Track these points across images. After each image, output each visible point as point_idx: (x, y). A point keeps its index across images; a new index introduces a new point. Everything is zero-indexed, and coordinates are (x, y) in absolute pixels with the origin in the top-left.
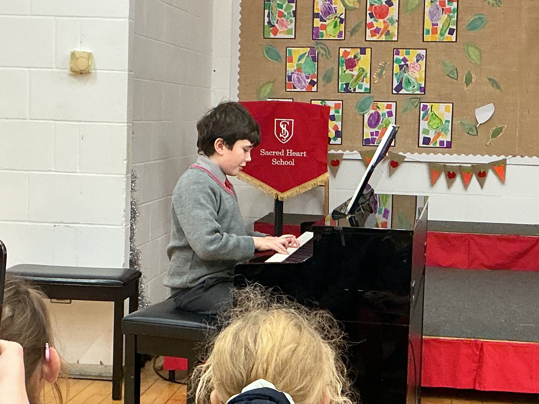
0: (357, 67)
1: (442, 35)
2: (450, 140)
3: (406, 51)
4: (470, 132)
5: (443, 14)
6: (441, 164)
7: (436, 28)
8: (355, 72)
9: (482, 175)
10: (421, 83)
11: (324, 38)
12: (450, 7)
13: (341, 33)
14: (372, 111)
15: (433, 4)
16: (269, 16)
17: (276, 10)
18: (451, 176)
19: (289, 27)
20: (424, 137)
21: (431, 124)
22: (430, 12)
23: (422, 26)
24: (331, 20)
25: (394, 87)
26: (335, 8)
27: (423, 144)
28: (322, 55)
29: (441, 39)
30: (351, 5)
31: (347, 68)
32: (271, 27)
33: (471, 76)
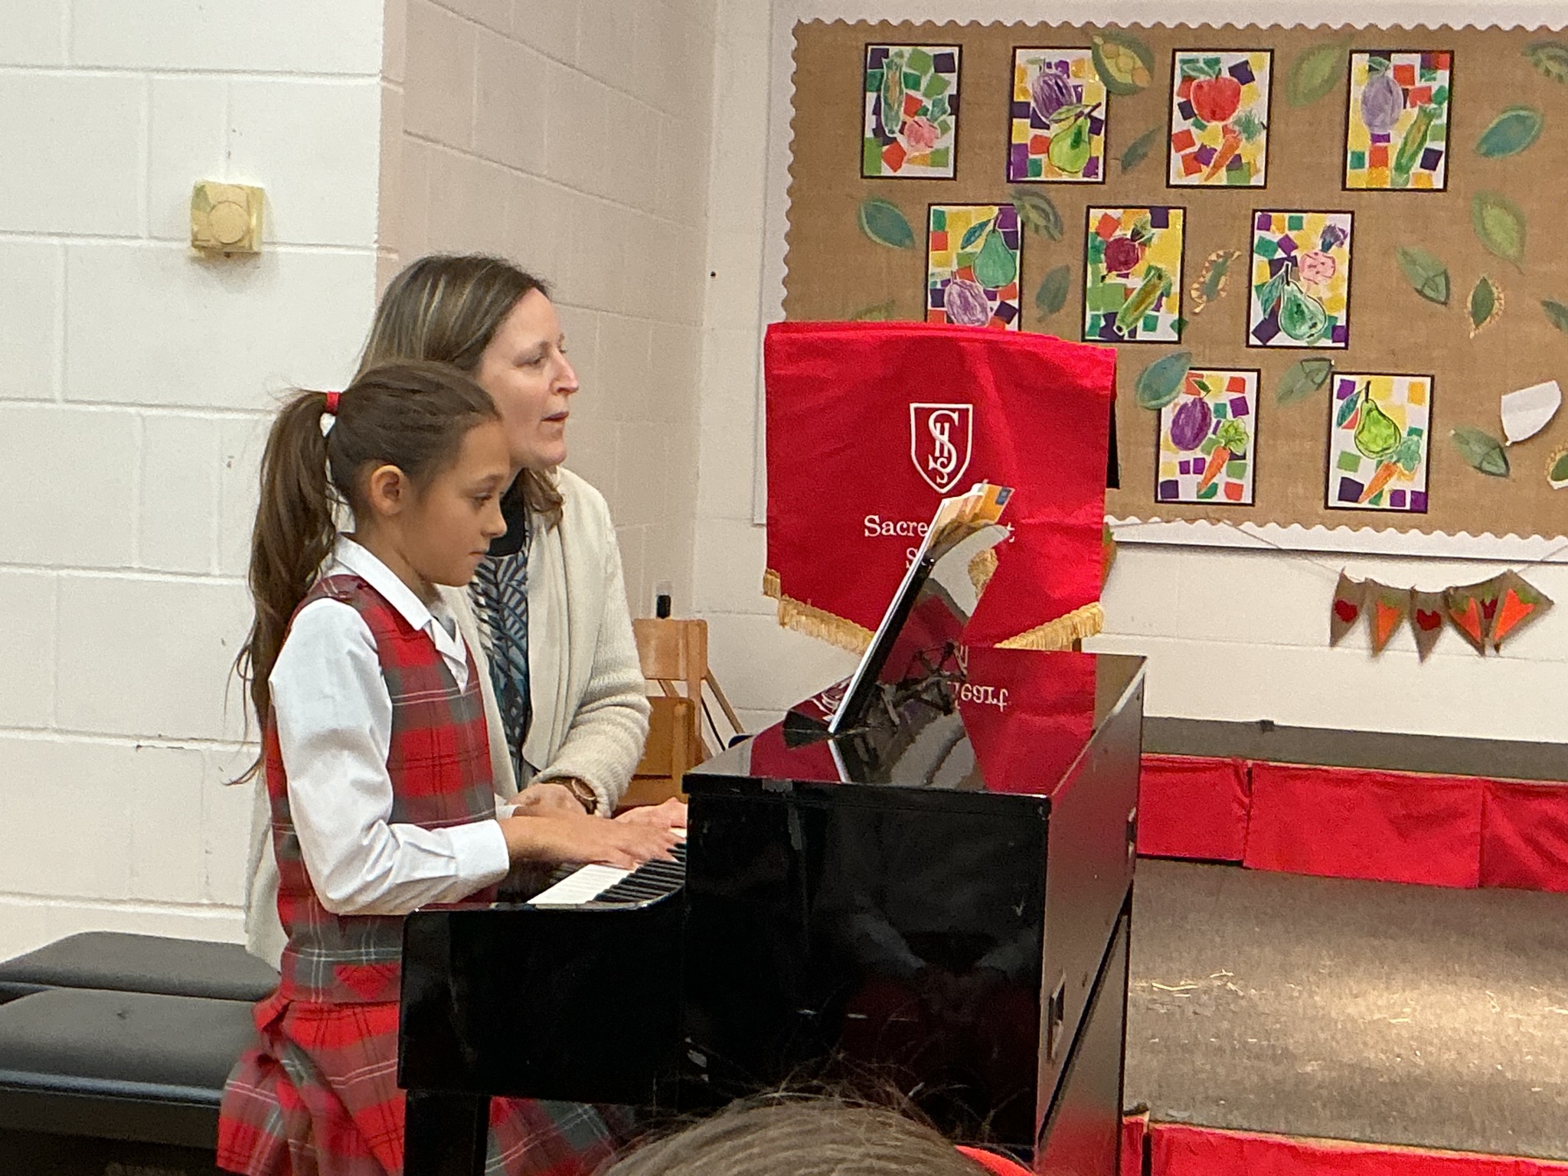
0: (1141, 267)
1: (1400, 168)
2: (1423, 490)
3: (1290, 218)
4: (1486, 466)
5: (1405, 107)
7: (1386, 148)
8: (1136, 282)
10: (1335, 314)
11: (1042, 178)
12: (1428, 84)
13: (1092, 164)
14: (1188, 399)
15: (1376, 76)
16: (877, 111)
17: (898, 94)
19: (939, 144)
20: (1343, 478)
21: (1365, 437)
22: (1365, 101)
23: (1339, 144)
24: (1064, 125)
25: (1252, 328)
26: (1076, 87)
27: (1340, 499)
28: (1037, 227)
29: (1400, 182)
30: (1123, 78)
31: (1110, 269)
32: (884, 145)
33: (1491, 293)
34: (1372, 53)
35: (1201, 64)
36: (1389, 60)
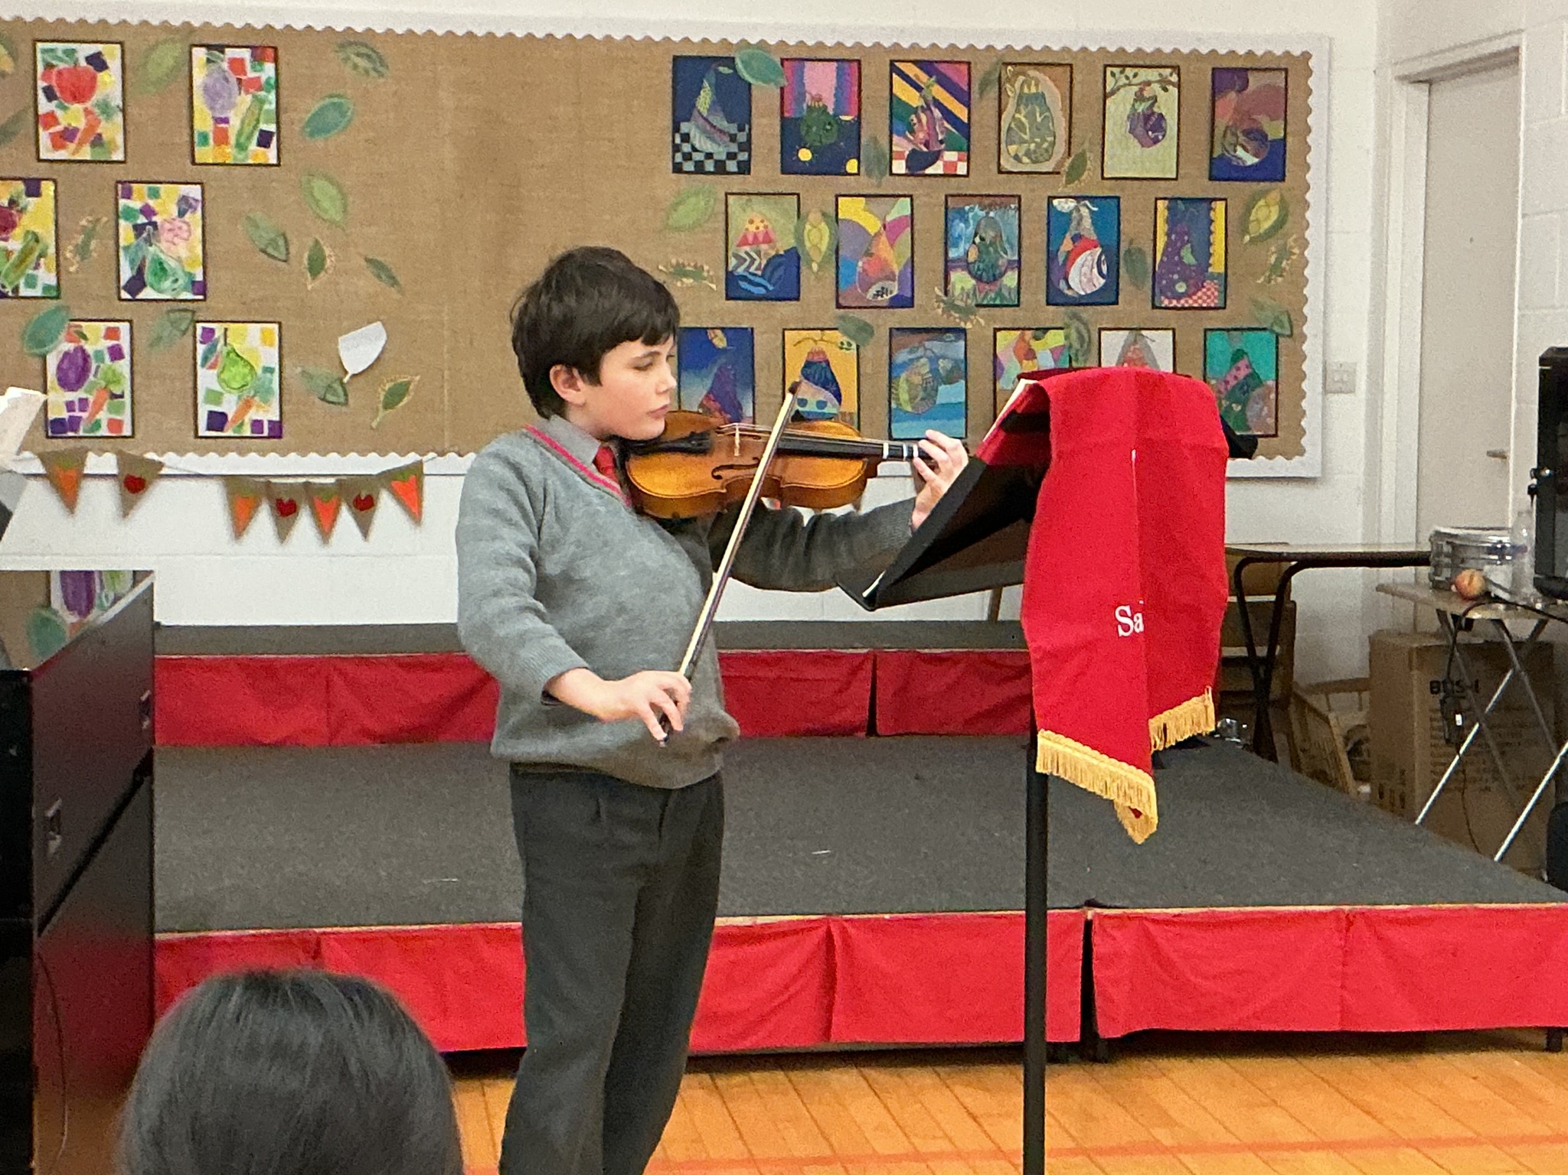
0: (18, 232)
1: (241, 147)
2: (277, 418)
3: (150, 189)
4: (330, 397)
5: (240, 94)
6: (257, 480)
7: (226, 128)
8: (15, 243)
9: (364, 506)
10: (193, 272)
12: (258, 74)
14: (69, 347)
15: (213, 67)
18: (285, 510)
20: (211, 414)
21: (226, 376)
22: (205, 88)
23: (185, 122)
25: (123, 283)
27: (209, 429)
29: (240, 158)
33: (322, 251)
34: (209, 47)
35: (60, 54)
36: (223, 52)
